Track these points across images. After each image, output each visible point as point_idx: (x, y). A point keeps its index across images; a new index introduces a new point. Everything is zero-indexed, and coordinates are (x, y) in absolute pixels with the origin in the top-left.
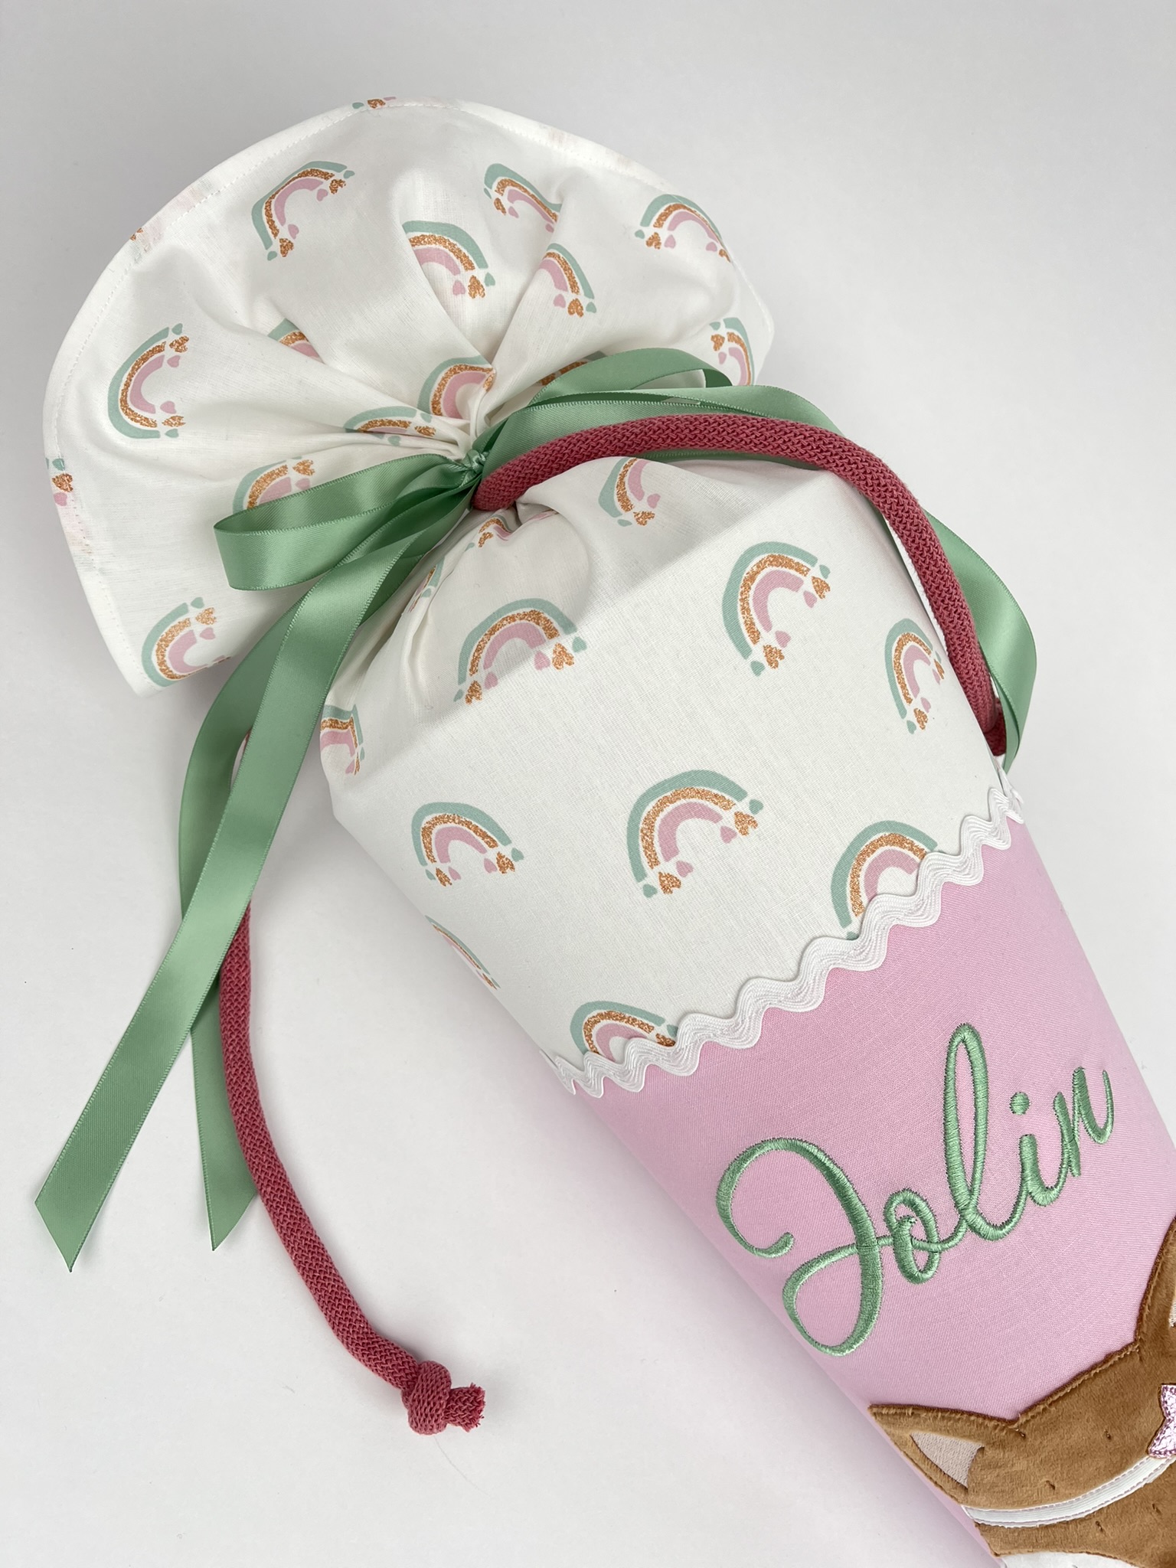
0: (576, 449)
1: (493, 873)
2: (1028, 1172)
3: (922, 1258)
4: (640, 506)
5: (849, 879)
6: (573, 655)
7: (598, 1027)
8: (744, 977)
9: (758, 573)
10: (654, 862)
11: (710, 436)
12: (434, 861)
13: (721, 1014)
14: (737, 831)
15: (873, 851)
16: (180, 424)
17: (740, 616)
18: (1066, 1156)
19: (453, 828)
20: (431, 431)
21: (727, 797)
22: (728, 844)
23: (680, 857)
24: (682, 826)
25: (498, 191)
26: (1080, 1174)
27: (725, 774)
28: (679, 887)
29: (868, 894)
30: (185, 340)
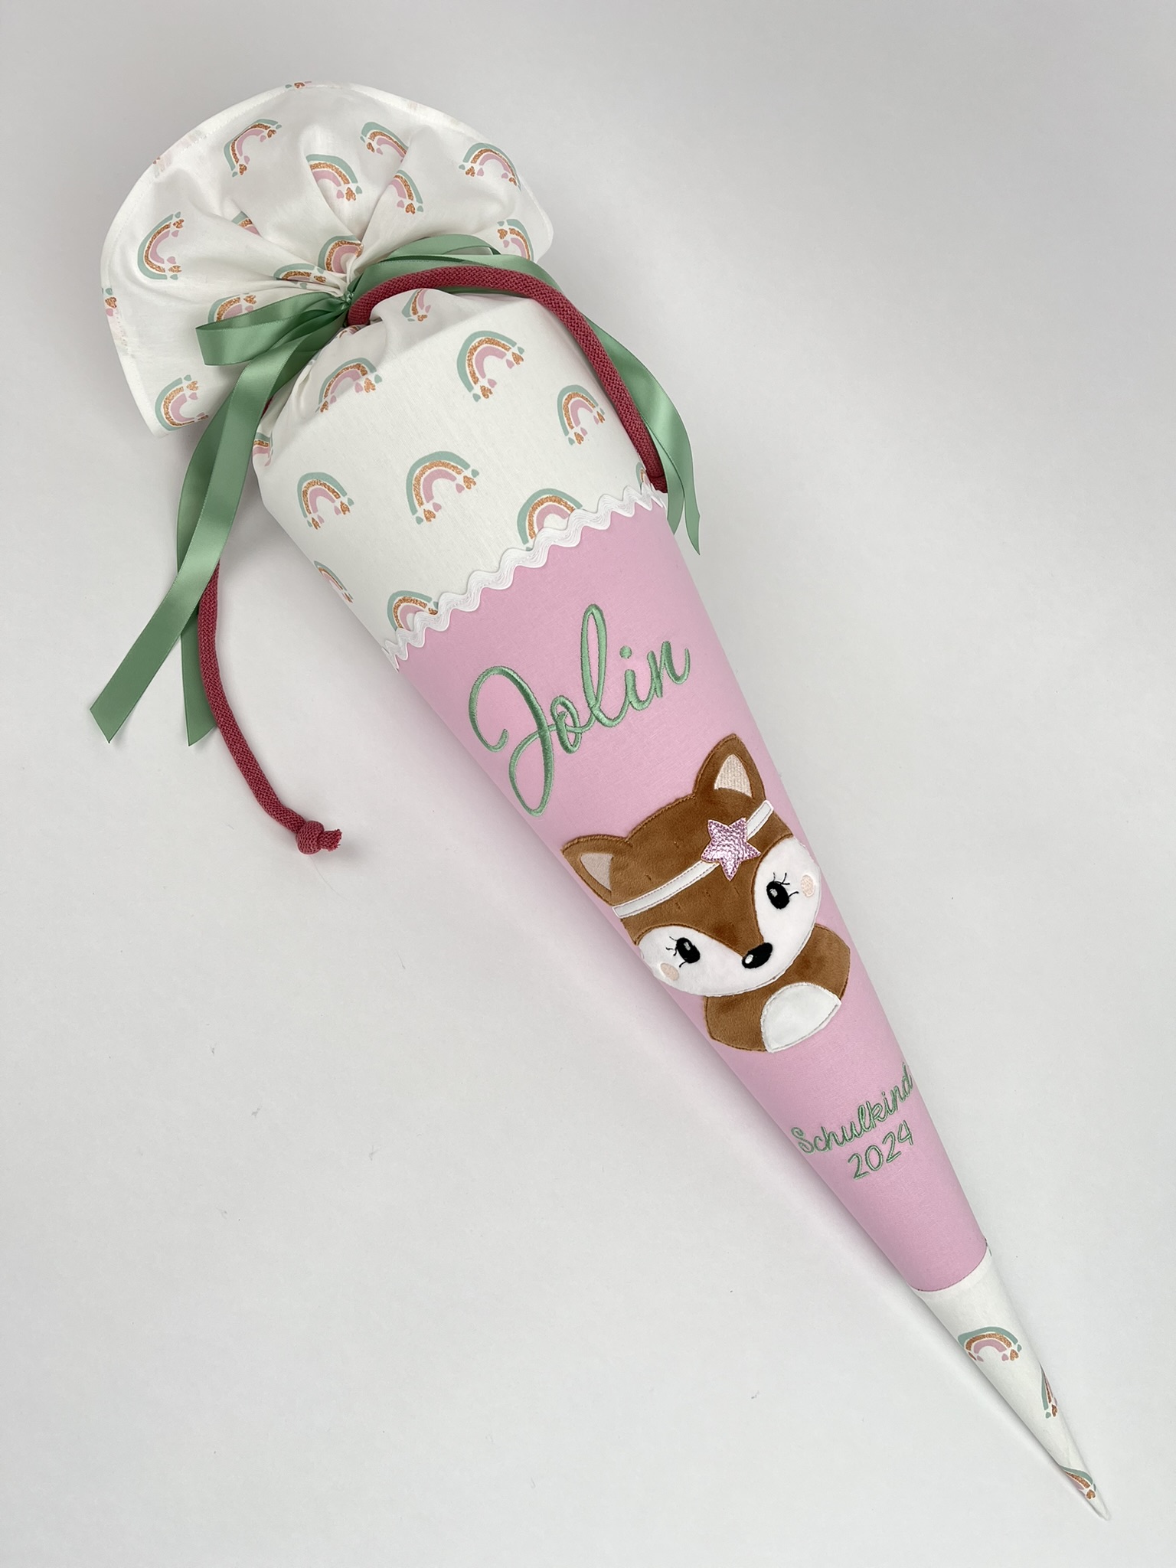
0: (397, 286)
1: (340, 515)
2: (629, 689)
3: (572, 736)
4: (421, 312)
5: (527, 518)
6: (375, 384)
7: (400, 609)
8: (471, 571)
9: (478, 346)
10: (421, 504)
12: (310, 513)
13: (460, 592)
14: (465, 486)
15: (542, 504)
16: (179, 271)
17: (467, 369)
18: (654, 685)
19: (317, 489)
20: (324, 280)
21: (459, 467)
22: (460, 495)
23: (435, 500)
24: (435, 483)
25: (370, 138)
26: (662, 696)
27: (458, 454)
28: (434, 517)
29: (538, 527)
30: (182, 221)
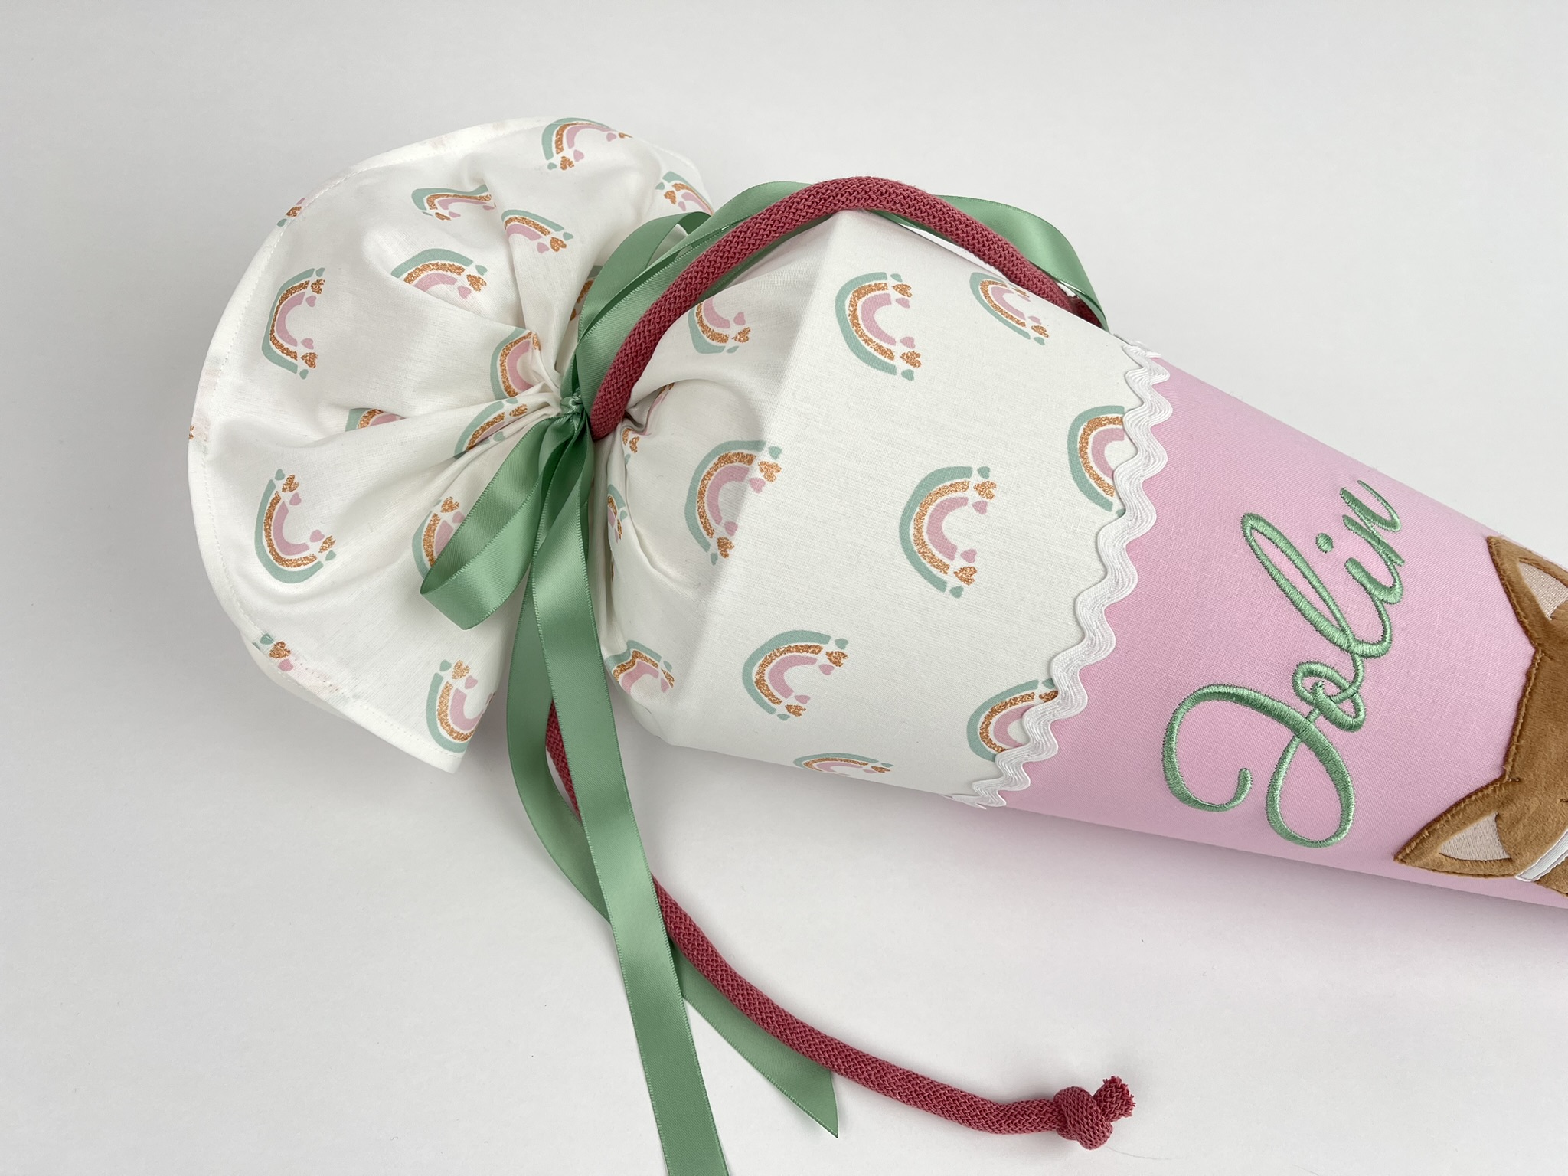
0: (647, 333)
1: (833, 672)
2: (1369, 586)
3: (1348, 705)
4: (734, 330)
5: (1087, 475)
6: (776, 462)
7: (991, 728)
8: (1071, 601)
9: (855, 310)
10: (945, 568)
11: (738, 250)
12: (780, 702)
13: (1075, 642)
14: (985, 499)
15: (1087, 443)
16: (332, 544)
17: (868, 348)
18: (1384, 556)
19: (779, 663)
20: (523, 408)
21: (960, 481)
22: (987, 514)
23: (962, 548)
24: (944, 525)
25: (432, 208)
26: (1403, 562)
27: (946, 465)
28: (975, 572)
29: (1108, 475)
30: (292, 478)
